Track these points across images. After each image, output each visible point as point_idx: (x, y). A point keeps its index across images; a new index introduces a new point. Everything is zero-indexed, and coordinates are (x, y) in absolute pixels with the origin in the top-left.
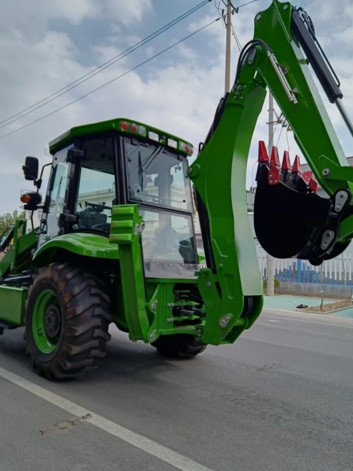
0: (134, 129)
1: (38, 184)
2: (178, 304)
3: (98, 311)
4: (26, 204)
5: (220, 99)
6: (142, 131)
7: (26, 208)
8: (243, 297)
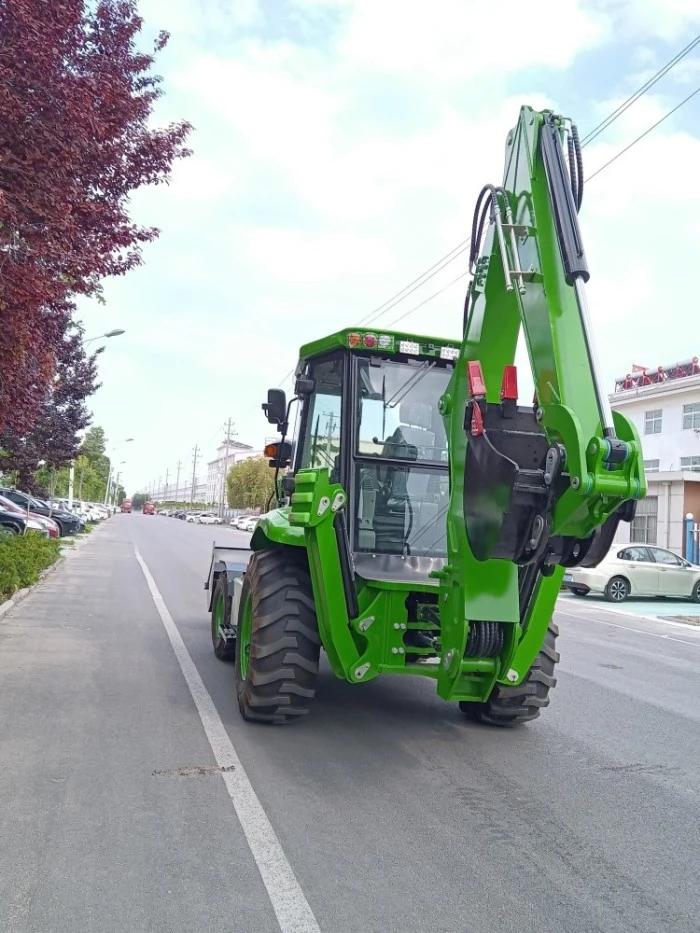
0: (371, 342)
1: (283, 429)
2: (413, 626)
3: (293, 624)
4: (272, 459)
5: (468, 284)
6: (385, 343)
7: (272, 464)
8: (466, 623)
